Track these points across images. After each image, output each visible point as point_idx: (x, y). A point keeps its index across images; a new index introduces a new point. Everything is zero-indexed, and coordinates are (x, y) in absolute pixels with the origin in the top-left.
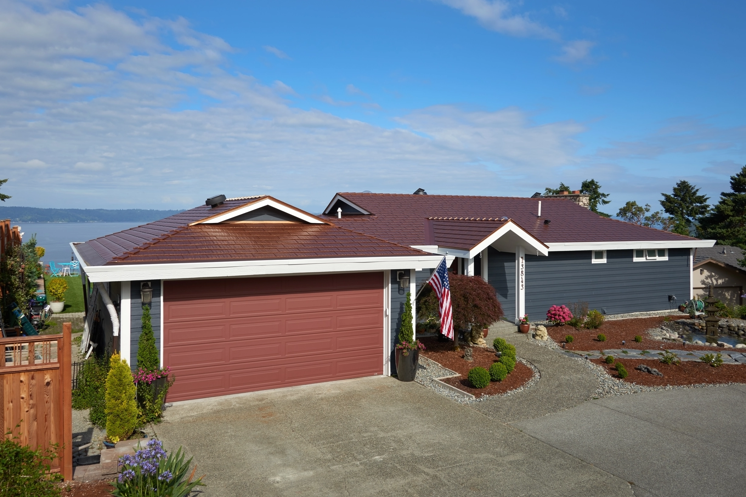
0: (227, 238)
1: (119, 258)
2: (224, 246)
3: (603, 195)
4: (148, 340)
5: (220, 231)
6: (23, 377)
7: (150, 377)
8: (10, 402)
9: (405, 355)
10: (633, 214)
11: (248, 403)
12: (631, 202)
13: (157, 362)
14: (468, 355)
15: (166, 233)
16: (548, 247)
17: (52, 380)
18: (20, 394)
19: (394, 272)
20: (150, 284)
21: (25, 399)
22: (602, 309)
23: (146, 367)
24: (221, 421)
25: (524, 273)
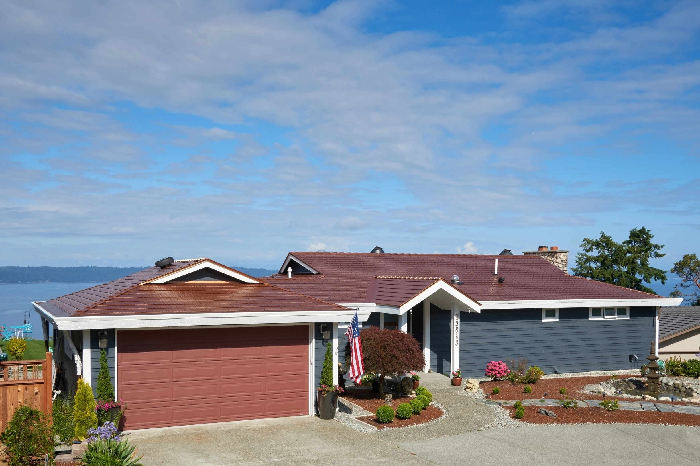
0: (170, 296)
1: (81, 312)
2: (168, 302)
3: (656, 246)
4: (105, 378)
5: (165, 290)
6: (20, 388)
7: (107, 406)
8: (11, 405)
9: (324, 396)
10: (691, 270)
11: (187, 432)
12: (690, 255)
13: (112, 395)
14: (388, 400)
15: (119, 291)
16: (480, 305)
17: (39, 391)
18: (18, 400)
19: (317, 325)
20: (106, 332)
21: (21, 403)
22: (553, 367)
23: (103, 399)
24: (163, 441)
25: (459, 329)
